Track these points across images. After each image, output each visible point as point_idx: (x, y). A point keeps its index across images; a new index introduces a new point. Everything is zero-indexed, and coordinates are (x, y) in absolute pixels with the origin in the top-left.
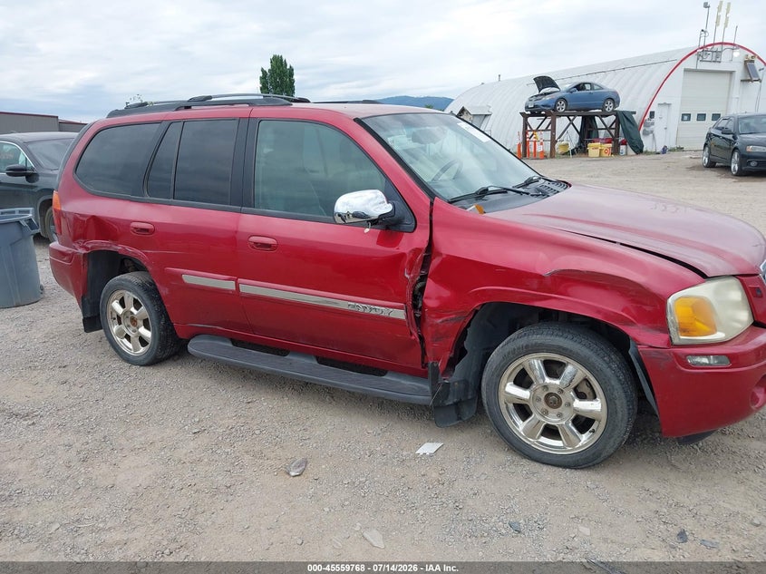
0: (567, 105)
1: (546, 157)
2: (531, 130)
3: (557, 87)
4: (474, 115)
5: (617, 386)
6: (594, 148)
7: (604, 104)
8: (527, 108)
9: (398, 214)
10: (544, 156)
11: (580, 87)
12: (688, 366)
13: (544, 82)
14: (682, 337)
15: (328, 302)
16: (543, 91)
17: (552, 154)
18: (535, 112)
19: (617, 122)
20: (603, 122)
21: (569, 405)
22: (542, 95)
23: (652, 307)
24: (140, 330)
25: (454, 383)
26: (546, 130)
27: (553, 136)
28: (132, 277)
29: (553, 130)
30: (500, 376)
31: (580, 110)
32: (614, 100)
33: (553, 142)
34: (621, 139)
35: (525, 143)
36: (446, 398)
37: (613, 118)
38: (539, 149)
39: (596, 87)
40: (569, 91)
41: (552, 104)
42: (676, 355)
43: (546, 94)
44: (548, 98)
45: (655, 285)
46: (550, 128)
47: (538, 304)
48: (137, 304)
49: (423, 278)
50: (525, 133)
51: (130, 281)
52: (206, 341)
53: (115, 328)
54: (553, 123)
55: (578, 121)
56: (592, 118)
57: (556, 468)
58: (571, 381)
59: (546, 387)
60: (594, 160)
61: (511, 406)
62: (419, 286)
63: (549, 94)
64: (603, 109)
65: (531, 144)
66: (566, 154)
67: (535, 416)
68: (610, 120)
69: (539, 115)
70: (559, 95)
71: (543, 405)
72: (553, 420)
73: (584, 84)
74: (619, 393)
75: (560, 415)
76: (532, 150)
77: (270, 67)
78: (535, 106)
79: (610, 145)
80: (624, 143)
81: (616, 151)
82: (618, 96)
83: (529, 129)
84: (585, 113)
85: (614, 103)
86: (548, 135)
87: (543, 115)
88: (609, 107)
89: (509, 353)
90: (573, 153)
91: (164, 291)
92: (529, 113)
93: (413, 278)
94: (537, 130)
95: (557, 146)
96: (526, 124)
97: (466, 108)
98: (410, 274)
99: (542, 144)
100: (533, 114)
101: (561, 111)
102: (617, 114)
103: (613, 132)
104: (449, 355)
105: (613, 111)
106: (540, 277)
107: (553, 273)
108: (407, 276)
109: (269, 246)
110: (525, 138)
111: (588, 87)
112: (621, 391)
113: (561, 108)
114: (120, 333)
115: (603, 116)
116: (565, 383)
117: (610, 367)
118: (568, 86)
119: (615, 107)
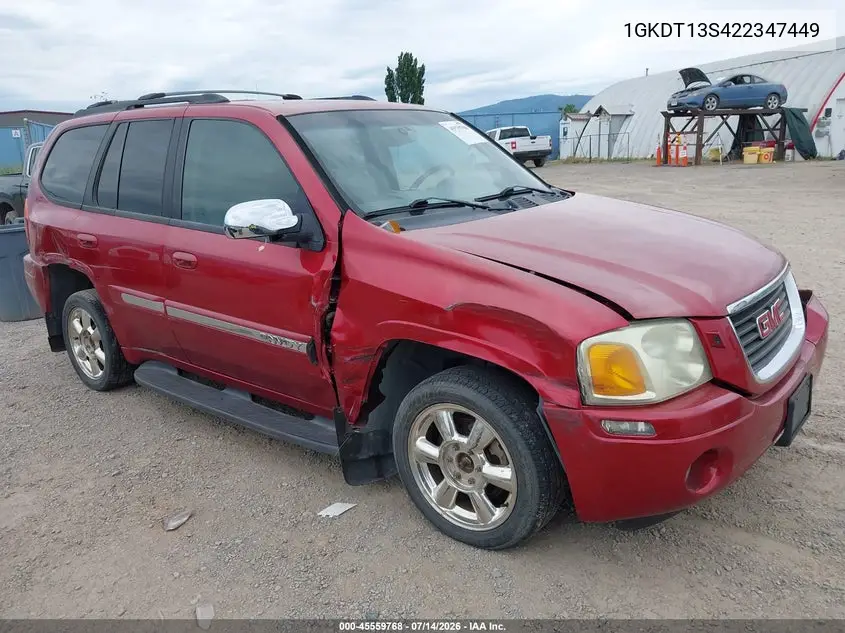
0: (718, 104)
1: (690, 164)
2: (675, 132)
3: (707, 80)
4: (613, 115)
5: (525, 452)
6: (751, 153)
7: (767, 100)
8: (670, 107)
9: (304, 229)
10: (687, 163)
11: (737, 80)
12: (602, 433)
13: (691, 75)
14: (596, 395)
15: (242, 331)
16: (690, 86)
17: (698, 160)
18: (679, 111)
19: (783, 121)
20: (764, 121)
21: (480, 469)
22: (689, 90)
23: (559, 354)
24: (96, 352)
25: (367, 434)
26: (692, 132)
27: (699, 140)
28: (85, 294)
29: (700, 132)
30: (408, 428)
31: (738, 108)
32: (780, 94)
33: (700, 146)
34: (787, 143)
35: (666, 147)
36: (358, 451)
37: (778, 116)
38: (682, 154)
39: (757, 80)
40: (723, 85)
41: (700, 102)
42: (586, 417)
43: (693, 89)
44: (695, 94)
45: (563, 326)
46: (696, 130)
47: (442, 344)
48: (92, 324)
49: (333, 308)
50: (666, 135)
51: (84, 299)
52: (155, 368)
53: (76, 349)
54: (700, 124)
55: (734, 121)
56: (753, 116)
57: (466, 547)
58: (478, 440)
59: (457, 445)
60: (751, 166)
61: (424, 466)
62: (329, 316)
63: (697, 89)
64: (765, 105)
65: (673, 148)
66: (716, 161)
67: (447, 481)
68: (772, 120)
69: (684, 114)
70: (710, 90)
71: (455, 468)
72: (465, 487)
73: (743, 76)
74: (528, 460)
75: (472, 481)
76: (673, 156)
77: (397, 66)
78: (679, 104)
79: (772, 149)
80: (790, 147)
81: (779, 156)
82: (785, 91)
83: (671, 131)
84: (744, 112)
85: (779, 97)
86: (693, 138)
87: (689, 115)
88: (773, 104)
89: (414, 402)
90: (725, 160)
91: (109, 310)
92: (672, 112)
93: (322, 306)
94: (682, 132)
95: (704, 151)
96: (668, 126)
97: (604, 107)
98: (316, 301)
99: (685, 148)
100: (678, 114)
101: (711, 109)
102: (783, 112)
103: (777, 134)
104: (362, 399)
105: (779, 107)
106: (440, 311)
107: (456, 306)
108: (314, 304)
109: (189, 263)
110: (666, 141)
111: (747, 80)
112: (529, 459)
113: (712, 105)
114: (82, 355)
115: (764, 114)
116: (473, 442)
117: (518, 427)
118: (721, 79)
119: (780, 102)
